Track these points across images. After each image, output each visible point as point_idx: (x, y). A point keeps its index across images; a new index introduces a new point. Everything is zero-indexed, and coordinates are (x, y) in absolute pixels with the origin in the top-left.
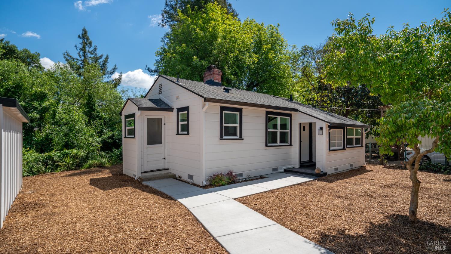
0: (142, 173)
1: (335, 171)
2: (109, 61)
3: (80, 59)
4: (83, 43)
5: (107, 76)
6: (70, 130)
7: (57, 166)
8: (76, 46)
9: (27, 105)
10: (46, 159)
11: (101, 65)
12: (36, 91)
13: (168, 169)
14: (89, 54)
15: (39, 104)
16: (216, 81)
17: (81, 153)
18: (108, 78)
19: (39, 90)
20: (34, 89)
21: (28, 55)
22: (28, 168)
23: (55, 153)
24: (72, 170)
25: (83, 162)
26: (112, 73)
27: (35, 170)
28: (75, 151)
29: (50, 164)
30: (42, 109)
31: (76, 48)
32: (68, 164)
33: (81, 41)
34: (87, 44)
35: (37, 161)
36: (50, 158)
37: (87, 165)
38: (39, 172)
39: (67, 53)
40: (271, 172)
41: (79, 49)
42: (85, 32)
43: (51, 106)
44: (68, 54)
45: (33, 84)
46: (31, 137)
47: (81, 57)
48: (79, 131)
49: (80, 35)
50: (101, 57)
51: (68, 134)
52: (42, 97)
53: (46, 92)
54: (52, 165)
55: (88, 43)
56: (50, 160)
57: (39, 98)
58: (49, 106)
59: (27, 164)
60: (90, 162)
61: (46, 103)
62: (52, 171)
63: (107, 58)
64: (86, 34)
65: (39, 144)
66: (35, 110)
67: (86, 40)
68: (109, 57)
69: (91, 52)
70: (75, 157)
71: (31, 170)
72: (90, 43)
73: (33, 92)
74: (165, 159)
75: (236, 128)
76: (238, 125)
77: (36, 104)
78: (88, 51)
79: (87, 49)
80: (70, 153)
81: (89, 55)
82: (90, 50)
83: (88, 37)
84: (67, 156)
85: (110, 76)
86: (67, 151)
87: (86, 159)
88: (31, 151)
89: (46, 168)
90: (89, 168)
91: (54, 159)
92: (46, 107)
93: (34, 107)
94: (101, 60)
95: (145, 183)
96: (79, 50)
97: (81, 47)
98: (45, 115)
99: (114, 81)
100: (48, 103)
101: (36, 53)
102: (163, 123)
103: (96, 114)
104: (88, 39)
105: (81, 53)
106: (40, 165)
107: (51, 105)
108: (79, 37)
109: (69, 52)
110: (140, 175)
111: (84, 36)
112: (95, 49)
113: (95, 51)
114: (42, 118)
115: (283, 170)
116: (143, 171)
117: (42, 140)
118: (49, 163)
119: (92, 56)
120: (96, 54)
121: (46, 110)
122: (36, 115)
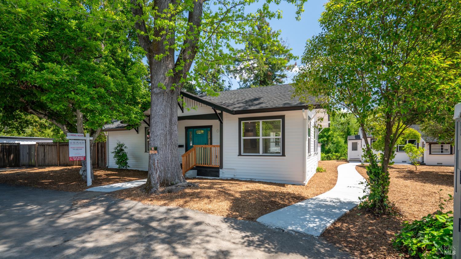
6: (337, 145)
7: (331, 159)
28: (337, 154)
32: (334, 158)
35: (325, 157)
36: (328, 156)
38: (325, 160)
61: (330, 133)
70: (337, 156)
77: (325, 134)
87: (340, 157)
89: (327, 159)
91: (330, 156)
114: (328, 140)
117: (327, 149)
121: (329, 136)
122: (325, 139)
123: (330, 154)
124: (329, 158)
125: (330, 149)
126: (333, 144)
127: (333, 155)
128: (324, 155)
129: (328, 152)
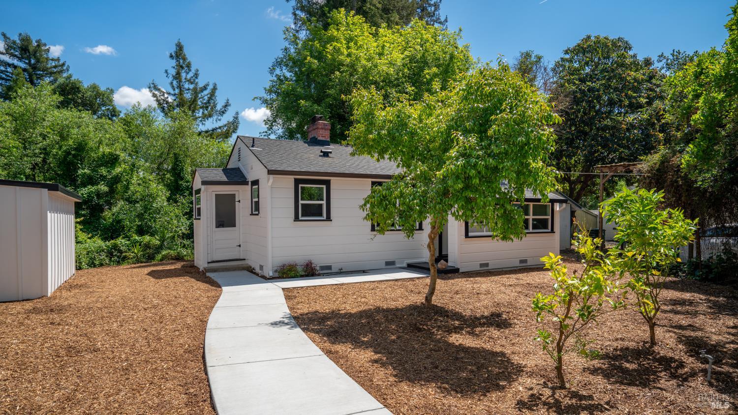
0: (208, 263)
1: (481, 267)
2: (217, 93)
3: (172, 92)
4: (177, 66)
5: (215, 117)
6: (146, 208)
7: (125, 259)
8: (166, 71)
9: (93, 173)
10: (112, 249)
11: (205, 101)
12: (104, 152)
13: (245, 259)
14: (187, 83)
15: (108, 171)
16: (320, 138)
17: (155, 241)
18: (216, 121)
19: (107, 150)
20: (101, 150)
21: (98, 92)
22: (88, 259)
23: (123, 241)
24: (142, 263)
25: (156, 253)
26: (223, 113)
27: (97, 263)
28: (147, 238)
29: (116, 255)
30: (112, 178)
31: (166, 75)
32: (137, 256)
33: (173, 63)
34: (182, 67)
35: (100, 251)
36: (115, 247)
37: (159, 257)
38: (101, 265)
39: (153, 84)
40: (383, 266)
41: (171, 76)
42: (180, 47)
43: (124, 174)
44: (155, 86)
45: (100, 142)
46: (98, 219)
47: (174, 90)
48: (158, 211)
49: (173, 54)
50: (205, 88)
51: (142, 214)
52: (112, 161)
53: (118, 153)
54: (118, 257)
55: (184, 65)
56: (116, 250)
57: (107, 162)
58: (122, 174)
59: (88, 254)
60: (164, 252)
61: (118, 170)
62: (118, 263)
63: (215, 89)
64: (181, 50)
65: (108, 229)
66: (102, 180)
67: (181, 61)
68: (218, 87)
69: (190, 79)
70: (147, 246)
71: (93, 263)
72: (189, 66)
73: (100, 154)
74: (240, 246)
75: (321, 205)
76: (324, 202)
77: (103, 171)
78: (185, 79)
79: (183, 75)
80: (142, 240)
81: (186, 86)
82: (189, 77)
83: (185, 55)
84: (136, 246)
85: (219, 118)
86: (137, 238)
87: (159, 248)
88: (96, 238)
89: (110, 260)
90: (161, 260)
91: (121, 249)
92: (118, 175)
93: (101, 176)
94: (206, 92)
95: (208, 274)
96: (171, 79)
97: (174, 74)
98: (116, 187)
99: (225, 126)
100: (120, 169)
101: (108, 89)
102: (237, 199)
103: (184, 184)
104: (184, 59)
105: (175, 83)
106: (103, 256)
107: (124, 172)
108: (171, 56)
109: (156, 82)
110: (206, 265)
111: (179, 54)
112: (196, 75)
113: (196, 78)
114: (112, 191)
115: (405, 265)
116: (210, 261)
117: (112, 224)
118: (114, 254)
119: (191, 87)
120: (197, 84)
121: (117, 179)
122: (103, 188)
123: (121, 241)
124: (117, 257)
125: (119, 222)
126: (130, 202)
127: (134, 243)
128: (99, 242)
129: (113, 231)
